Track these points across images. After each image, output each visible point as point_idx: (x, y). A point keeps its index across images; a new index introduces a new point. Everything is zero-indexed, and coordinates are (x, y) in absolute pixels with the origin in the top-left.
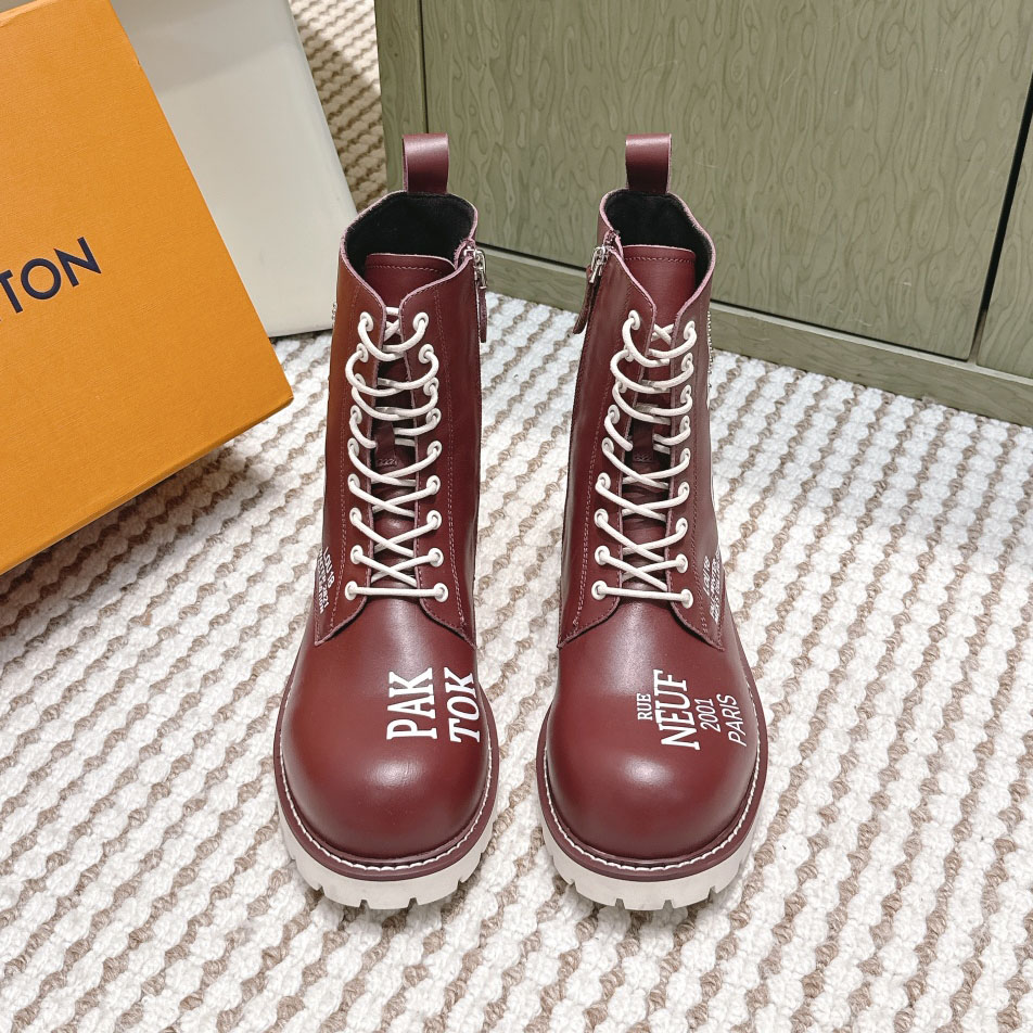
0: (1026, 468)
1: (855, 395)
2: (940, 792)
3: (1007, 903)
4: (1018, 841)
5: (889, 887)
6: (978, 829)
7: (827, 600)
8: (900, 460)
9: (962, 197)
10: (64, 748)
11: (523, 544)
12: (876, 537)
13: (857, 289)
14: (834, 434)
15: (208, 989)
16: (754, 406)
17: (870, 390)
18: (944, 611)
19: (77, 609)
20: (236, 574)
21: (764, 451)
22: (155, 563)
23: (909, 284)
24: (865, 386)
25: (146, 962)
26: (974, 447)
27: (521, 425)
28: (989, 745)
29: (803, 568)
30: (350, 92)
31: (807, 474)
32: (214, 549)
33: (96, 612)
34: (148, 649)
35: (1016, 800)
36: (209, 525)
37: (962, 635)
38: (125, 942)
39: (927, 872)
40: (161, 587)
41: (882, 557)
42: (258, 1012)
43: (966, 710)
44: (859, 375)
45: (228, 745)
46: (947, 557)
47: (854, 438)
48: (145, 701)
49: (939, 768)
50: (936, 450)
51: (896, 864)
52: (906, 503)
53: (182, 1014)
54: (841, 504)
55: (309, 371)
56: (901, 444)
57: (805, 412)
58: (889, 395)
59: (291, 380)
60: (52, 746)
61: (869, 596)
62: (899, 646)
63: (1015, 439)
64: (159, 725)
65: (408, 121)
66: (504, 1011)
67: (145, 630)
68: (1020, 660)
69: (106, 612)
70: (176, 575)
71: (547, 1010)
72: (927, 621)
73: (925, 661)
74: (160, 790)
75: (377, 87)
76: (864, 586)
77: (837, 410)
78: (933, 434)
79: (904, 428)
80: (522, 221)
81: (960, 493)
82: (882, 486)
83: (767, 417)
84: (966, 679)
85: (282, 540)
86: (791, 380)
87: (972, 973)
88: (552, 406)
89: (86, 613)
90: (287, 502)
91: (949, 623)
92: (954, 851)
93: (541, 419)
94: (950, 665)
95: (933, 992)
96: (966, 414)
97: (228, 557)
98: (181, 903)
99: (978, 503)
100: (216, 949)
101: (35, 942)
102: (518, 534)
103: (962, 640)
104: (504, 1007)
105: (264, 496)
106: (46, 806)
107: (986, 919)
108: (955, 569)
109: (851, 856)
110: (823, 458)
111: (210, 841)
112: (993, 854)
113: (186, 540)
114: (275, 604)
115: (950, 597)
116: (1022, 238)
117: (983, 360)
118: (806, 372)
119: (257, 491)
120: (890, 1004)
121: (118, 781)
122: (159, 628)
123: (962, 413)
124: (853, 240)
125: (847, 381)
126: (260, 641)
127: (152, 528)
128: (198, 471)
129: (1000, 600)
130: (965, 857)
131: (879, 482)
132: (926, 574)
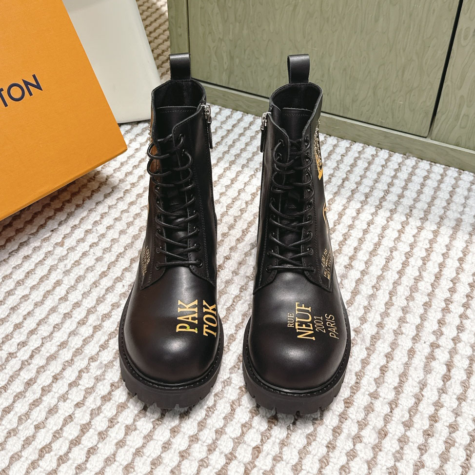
0: (451, 185)
1: (377, 153)
2: (407, 322)
3: (435, 370)
4: (440, 344)
5: (383, 362)
6: (423, 338)
7: (361, 241)
8: (395, 181)
9: (426, 63)
10: (25, 298)
11: (228, 215)
12: (383, 214)
13: (378, 105)
14: (367, 169)
15: (87, 400)
16: (331, 157)
17: (383, 150)
18: (412, 246)
19: (31, 239)
20: (101, 226)
21: (335, 176)
22: (66, 220)
23: (402, 103)
24: (381, 149)
25: (61, 387)
26: (428, 176)
27: (228, 164)
28: (429, 303)
29: (351, 227)
30: (155, 16)
31: (354, 186)
32: (92, 215)
33: (40, 240)
34: (63, 257)
35: (440, 327)
36: (90, 204)
37: (419, 256)
38: (51, 379)
39: (400, 356)
40: (68, 230)
41: (386, 222)
42: (108, 410)
43: (420, 288)
44: (379, 144)
45: (97, 297)
46: (414, 223)
47: (375, 171)
48: (61, 278)
49: (407, 312)
50: (411, 177)
51: (386, 352)
52: (397, 199)
53: (75, 410)
54: (368, 200)
55: (135, 139)
56: (396, 174)
57: (354, 160)
58: (392, 153)
59: (127, 142)
60: (20, 297)
61: (379, 239)
62: (391, 260)
63: (447, 172)
64: (67, 289)
65: (180, 27)
66: (214, 410)
67: (61, 248)
68: (445, 267)
69: (44, 240)
70: (75, 225)
71: (233, 410)
72: (404, 250)
73: (403, 267)
74: (67, 316)
75: (167, 14)
76: (377, 234)
77: (368, 159)
78: (411, 170)
79: (398, 167)
80: (231, 73)
81: (421, 195)
82: (387, 192)
83: (337, 162)
84: (420, 275)
85: (122, 211)
86: (348, 146)
87: (418, 399)
88: (242, 155)
89: (35, 241)
90: (124, 195)
91: (414, 251)
92: (412, 348)
93: (237, 161)
94: (413, 269)
95: (401, 406)
96: (425, 161)
97: (98, 218)
98: (76, 363)
99: (429, 200)
100: (91, 383)
101: (12, 379)
102: (226, 210)
103: (419, 258)
104: (215, 409)
105: (114, 192)
106: (17, 322)
107: (425, 376)
108: (418, 228)
109: (367, 349)
110: (361, 179)
111: (89, 337)
112: (429, 349)
113: (80, 210)
114: (119, 238)
115: (415, 240)
116: (452, 82)
117: (433, 138)
118: (355, 142)
119: (111, 190)
120: (382, 411)
121: (49, 312)
122: (67, 248)
123: (424, 161)
124: (377, 82)
125: (373, 146)
126: (111, 254)
127: (65, 205)
128: (85, 181)
129: (437, 242)
130: (417, 350)
131: (386, 190)
132: (404, 230)
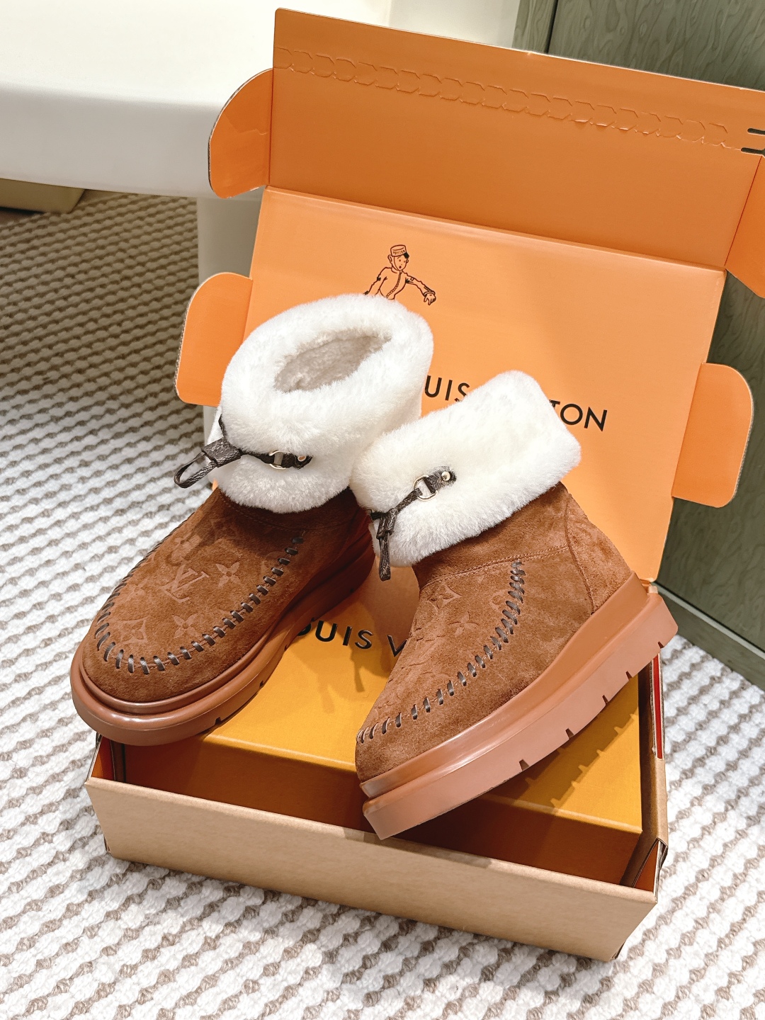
1: (722, 675)
8: (733, 736)
15: (123, 946)
17: (735, 675)
18: (714, 862)
24: (732, 670)
25: (93, 914)
28: (702, 972)
35: (703, 1018)
37: (719, 883)
38: (85, 896)
41: (688, 805)
42: (147, 974)
43: (698, 939)
44: (729, 661)
46: (735, 821)
47: (707, 707)
49: (660, 975)
52: (723, 770)
56: (739, 723)
58: (747, 683)
62: (670, 875)
68: (753, 916)
72: (699, 864)
73: (685, 894)
77: (703, 682)
79: (747, 712)
82: (712, 751)
84: (708, 917)
86: (679, 647)
91: (714, 871)
94: (701, 902)
100: (137, 922)
103: (718, 887)
108: (737, 832)
110: (678, 715)
115: (723, 853)
125: (721, 661)
129: (758, 866)
131: (711, 749)
132: (714, 829)
